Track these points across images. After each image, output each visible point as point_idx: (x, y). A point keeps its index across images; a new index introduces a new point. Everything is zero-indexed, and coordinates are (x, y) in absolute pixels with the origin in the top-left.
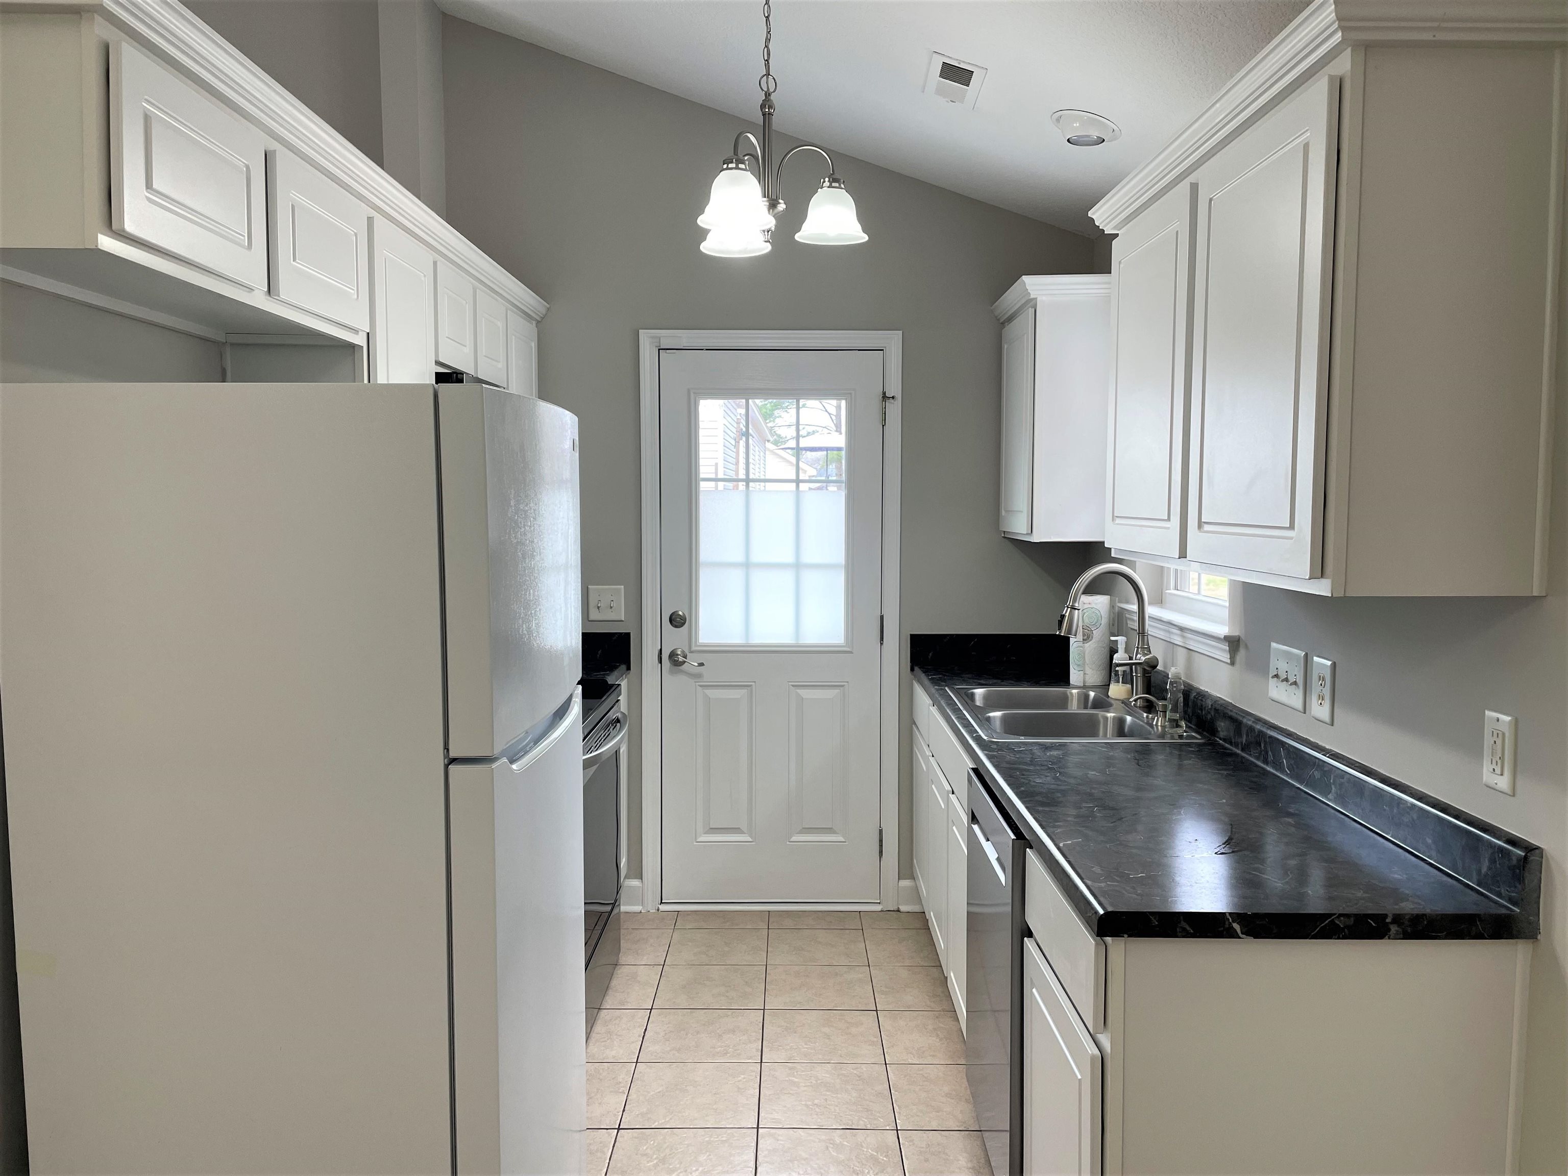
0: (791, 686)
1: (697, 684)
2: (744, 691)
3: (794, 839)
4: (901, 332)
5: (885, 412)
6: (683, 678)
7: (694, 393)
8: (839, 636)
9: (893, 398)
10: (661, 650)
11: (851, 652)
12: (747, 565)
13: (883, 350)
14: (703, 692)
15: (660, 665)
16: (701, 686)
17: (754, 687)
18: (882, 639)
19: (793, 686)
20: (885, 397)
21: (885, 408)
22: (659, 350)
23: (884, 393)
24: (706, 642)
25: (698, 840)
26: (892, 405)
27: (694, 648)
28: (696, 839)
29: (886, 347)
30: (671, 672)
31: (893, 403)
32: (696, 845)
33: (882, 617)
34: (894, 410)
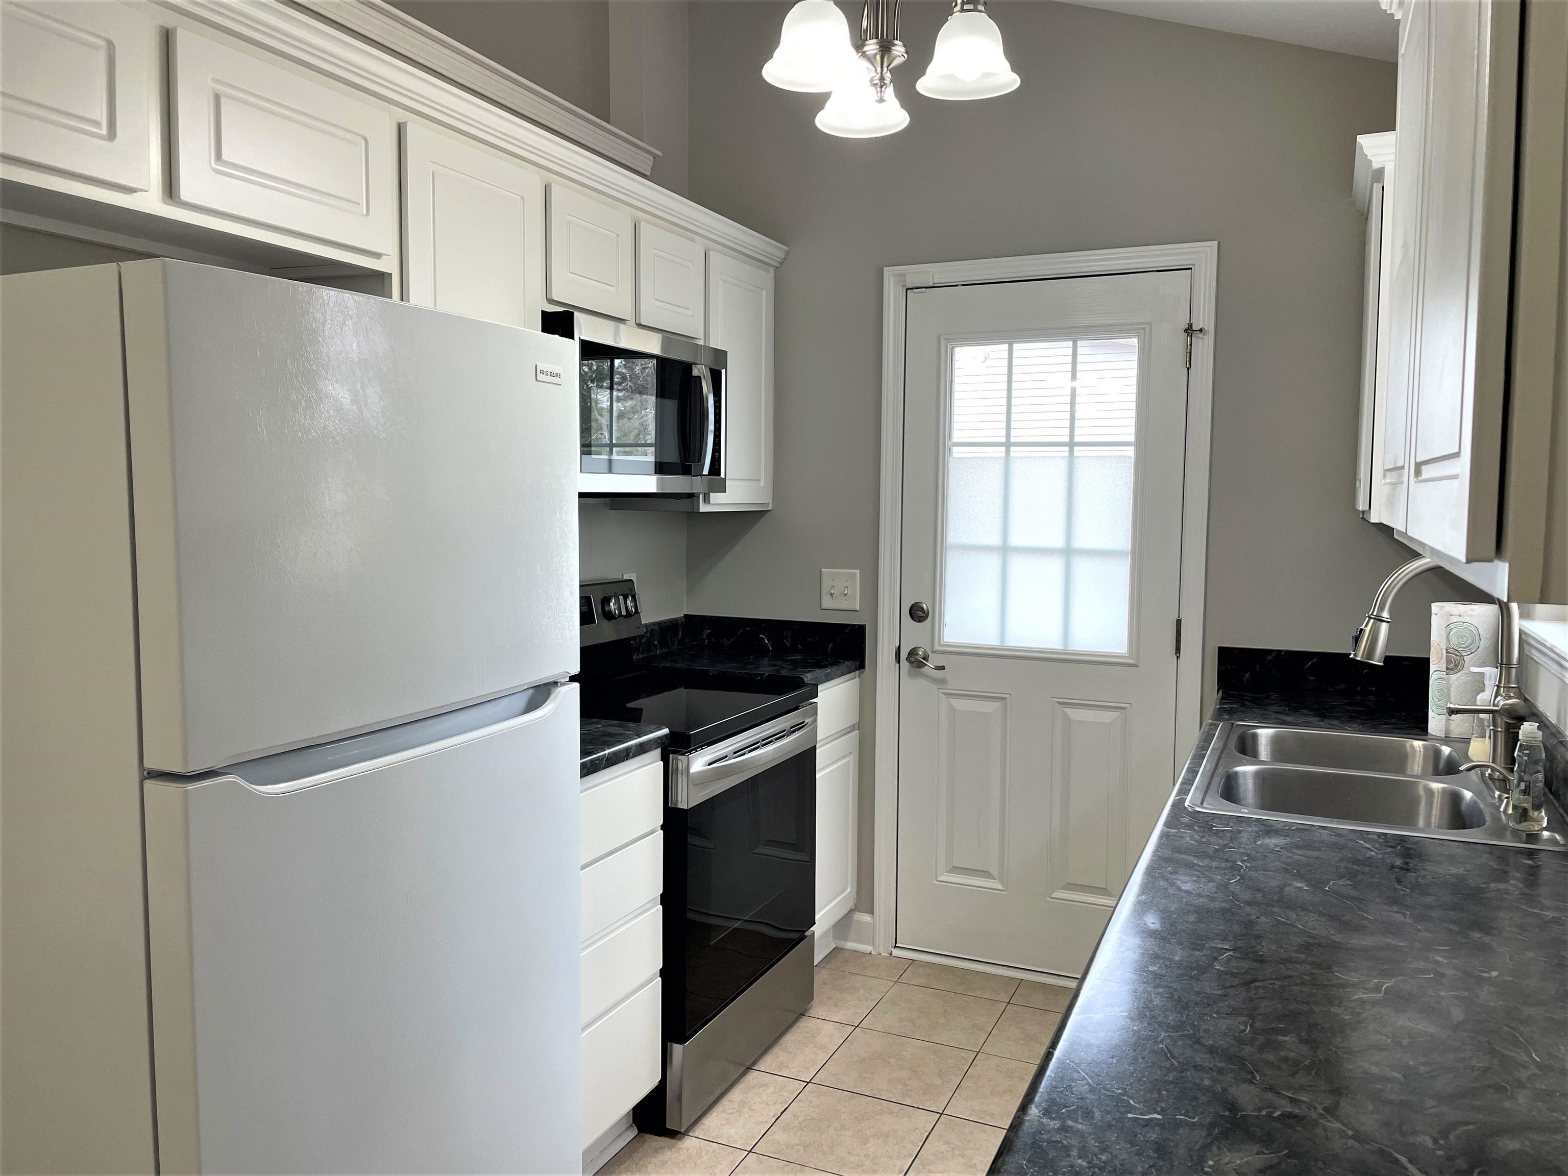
0: (1056, 703)
1: (940, 691)
2: (996, 705)
3: (1055, 895)
4: (1217, 242)
5: (1191, 350)
6: (922, 683)
7: (945, 339)
8: (1120, 644)
9: (1201, 330)
10: (899, 647)
11: (1135, 666)
12: (1005, 550)
13: (1191, 269)
14: (948, 701)
15: (898, 665)
16: (944, 693)
17: (1009, 701)
18: (1178, 650)
19: (1058, 703)
20: (1189, 330)
21: (1191, 345)
22: (907, 290)
23: (1191, 325)
24: (953, 641)
25: (939, 879)
26: (1200, 341)
27: (937, 648)
28: (936, 877)
29: (1194, 265)
30: (911, 675)
31: (1202, 339)
32: (935, 884)
33: (1179, 623)
34: (1204, 348)
